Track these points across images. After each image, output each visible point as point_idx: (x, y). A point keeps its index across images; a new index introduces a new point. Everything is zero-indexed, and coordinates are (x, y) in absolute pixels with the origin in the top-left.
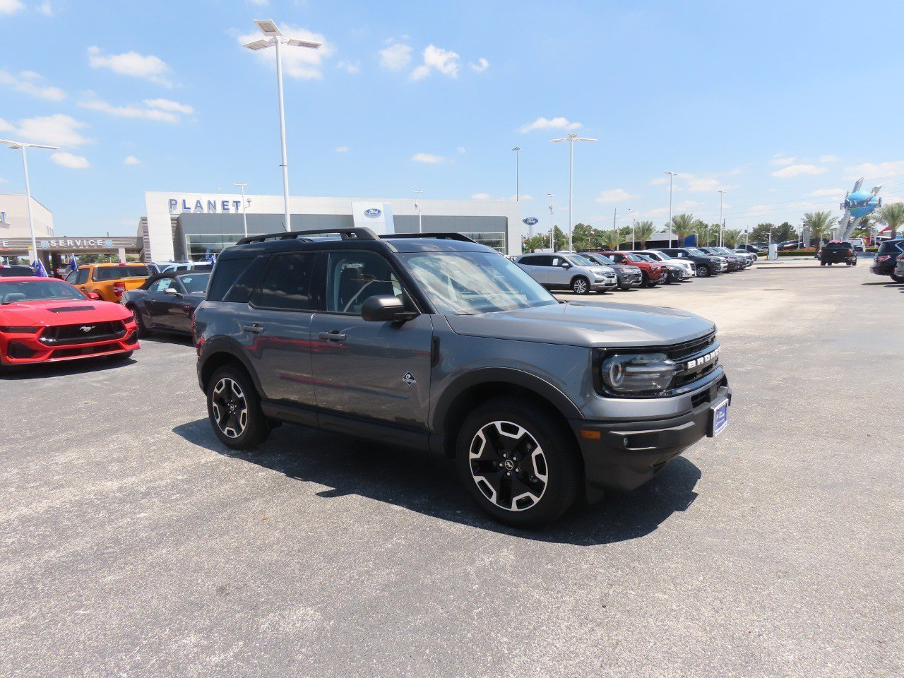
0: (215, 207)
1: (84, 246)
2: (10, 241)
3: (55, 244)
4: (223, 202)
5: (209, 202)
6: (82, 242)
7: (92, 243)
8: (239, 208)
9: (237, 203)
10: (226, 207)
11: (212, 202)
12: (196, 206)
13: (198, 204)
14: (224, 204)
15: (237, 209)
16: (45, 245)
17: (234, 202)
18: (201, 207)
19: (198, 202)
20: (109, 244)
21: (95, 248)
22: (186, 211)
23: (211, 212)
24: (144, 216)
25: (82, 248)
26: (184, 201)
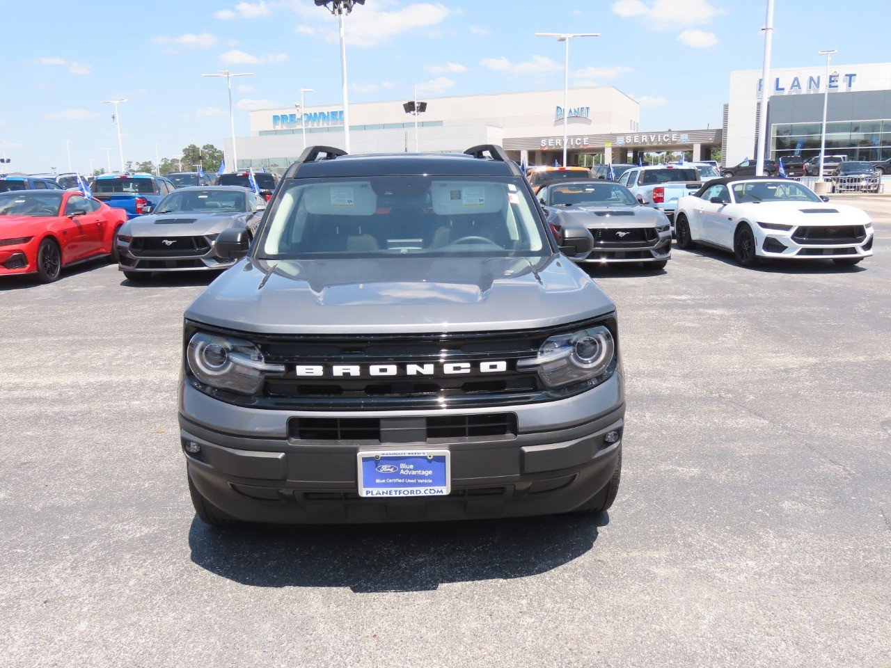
0: (818, 85)
1: (658, 143)
2: (592, 137)
3: (630, 140)
4: (831, 77)
5: (811, 79)
6: (657, 138)
7: (666, 138)
8: (853, 84)
9: (851, 77)
10: (833, 84)
11: (815, 79)
12: (793, 86)
13: (796, 83)
14: (832, 79)
15: (850, 86)
16: (620, 142)
17: (847, 75)
18: (799, 86)
19: (796, 79)
20: (684, 139)
21: (669, 144)
22: (779, 93)
23: (812, 92)
24: (726, 103)
25: (655, 144)
26: (778, 80)
